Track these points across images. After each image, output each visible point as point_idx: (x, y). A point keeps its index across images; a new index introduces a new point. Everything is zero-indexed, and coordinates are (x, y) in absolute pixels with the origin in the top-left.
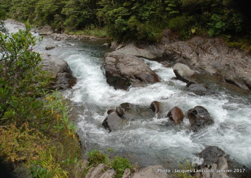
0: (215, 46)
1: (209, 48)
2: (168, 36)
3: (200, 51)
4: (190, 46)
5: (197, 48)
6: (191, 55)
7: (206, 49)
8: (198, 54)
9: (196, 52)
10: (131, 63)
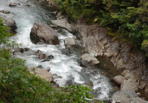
0: (99, 33)
1: (95, 33)
2: (81, 20)
3: (90, 34)
4: (87, 29)
5: (90, 32)
6: (84, 35)
7: (94, 33)
8: (88, 35)
9: (87, 34)
10: (44, 31)
